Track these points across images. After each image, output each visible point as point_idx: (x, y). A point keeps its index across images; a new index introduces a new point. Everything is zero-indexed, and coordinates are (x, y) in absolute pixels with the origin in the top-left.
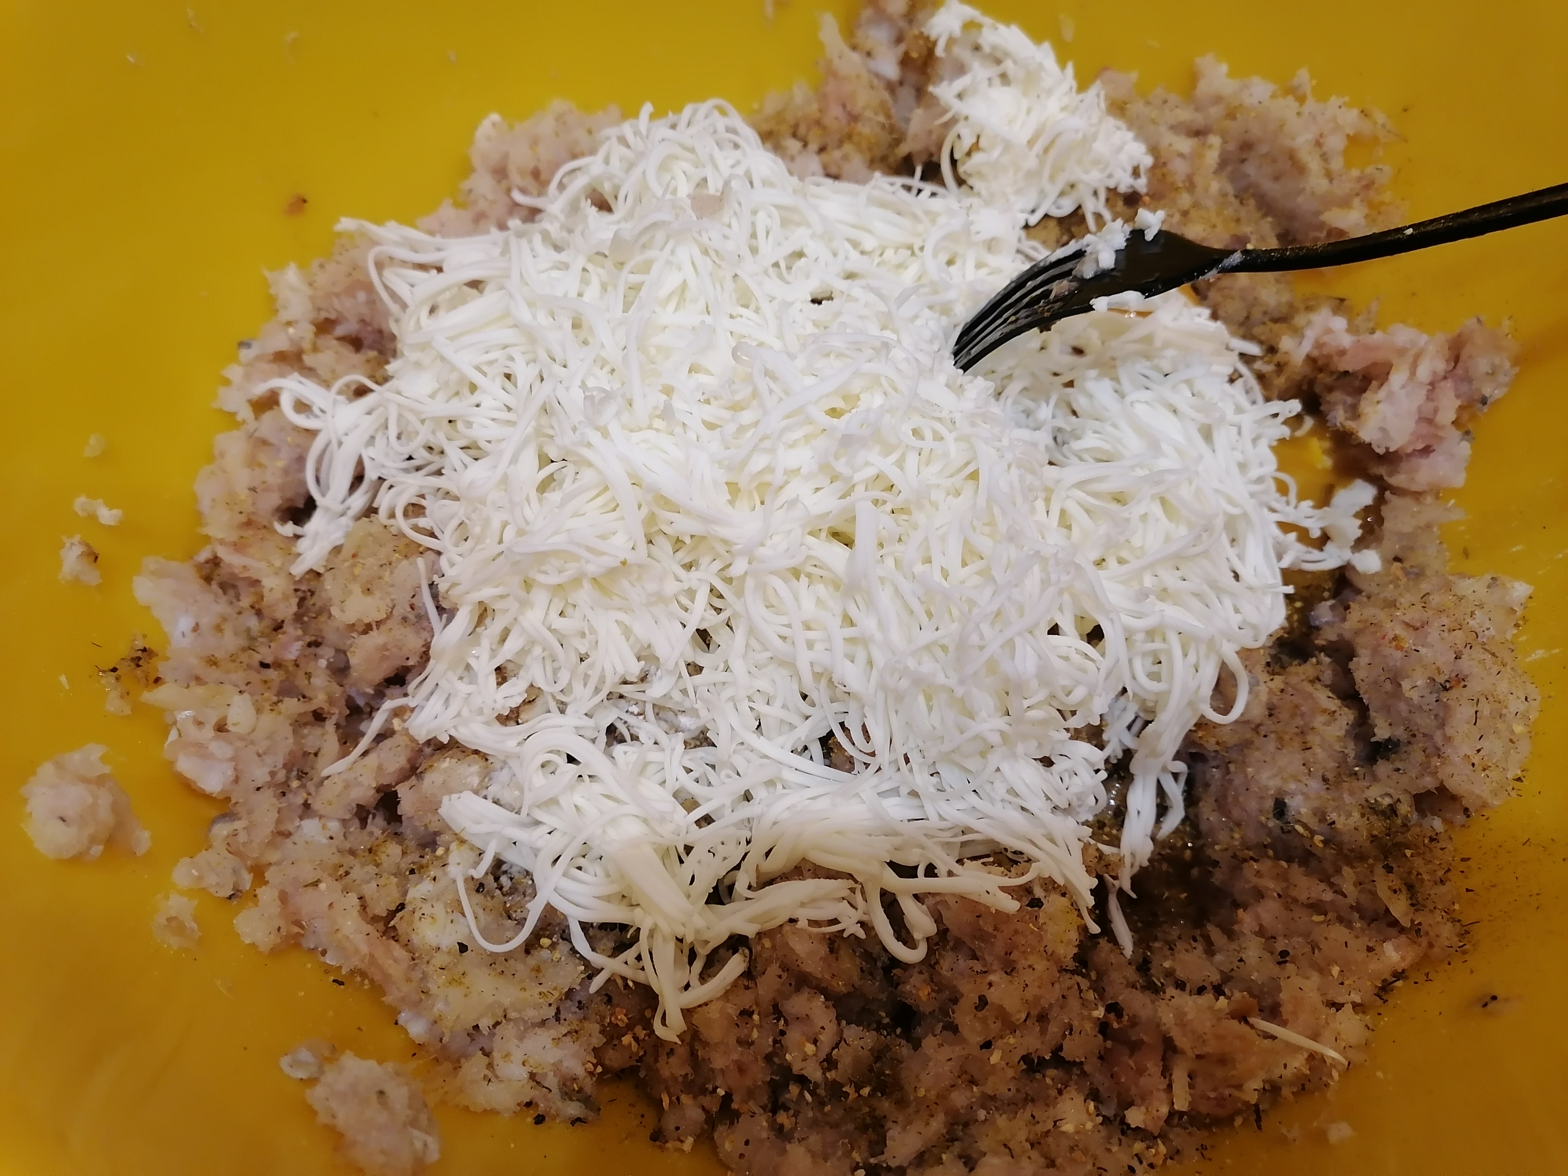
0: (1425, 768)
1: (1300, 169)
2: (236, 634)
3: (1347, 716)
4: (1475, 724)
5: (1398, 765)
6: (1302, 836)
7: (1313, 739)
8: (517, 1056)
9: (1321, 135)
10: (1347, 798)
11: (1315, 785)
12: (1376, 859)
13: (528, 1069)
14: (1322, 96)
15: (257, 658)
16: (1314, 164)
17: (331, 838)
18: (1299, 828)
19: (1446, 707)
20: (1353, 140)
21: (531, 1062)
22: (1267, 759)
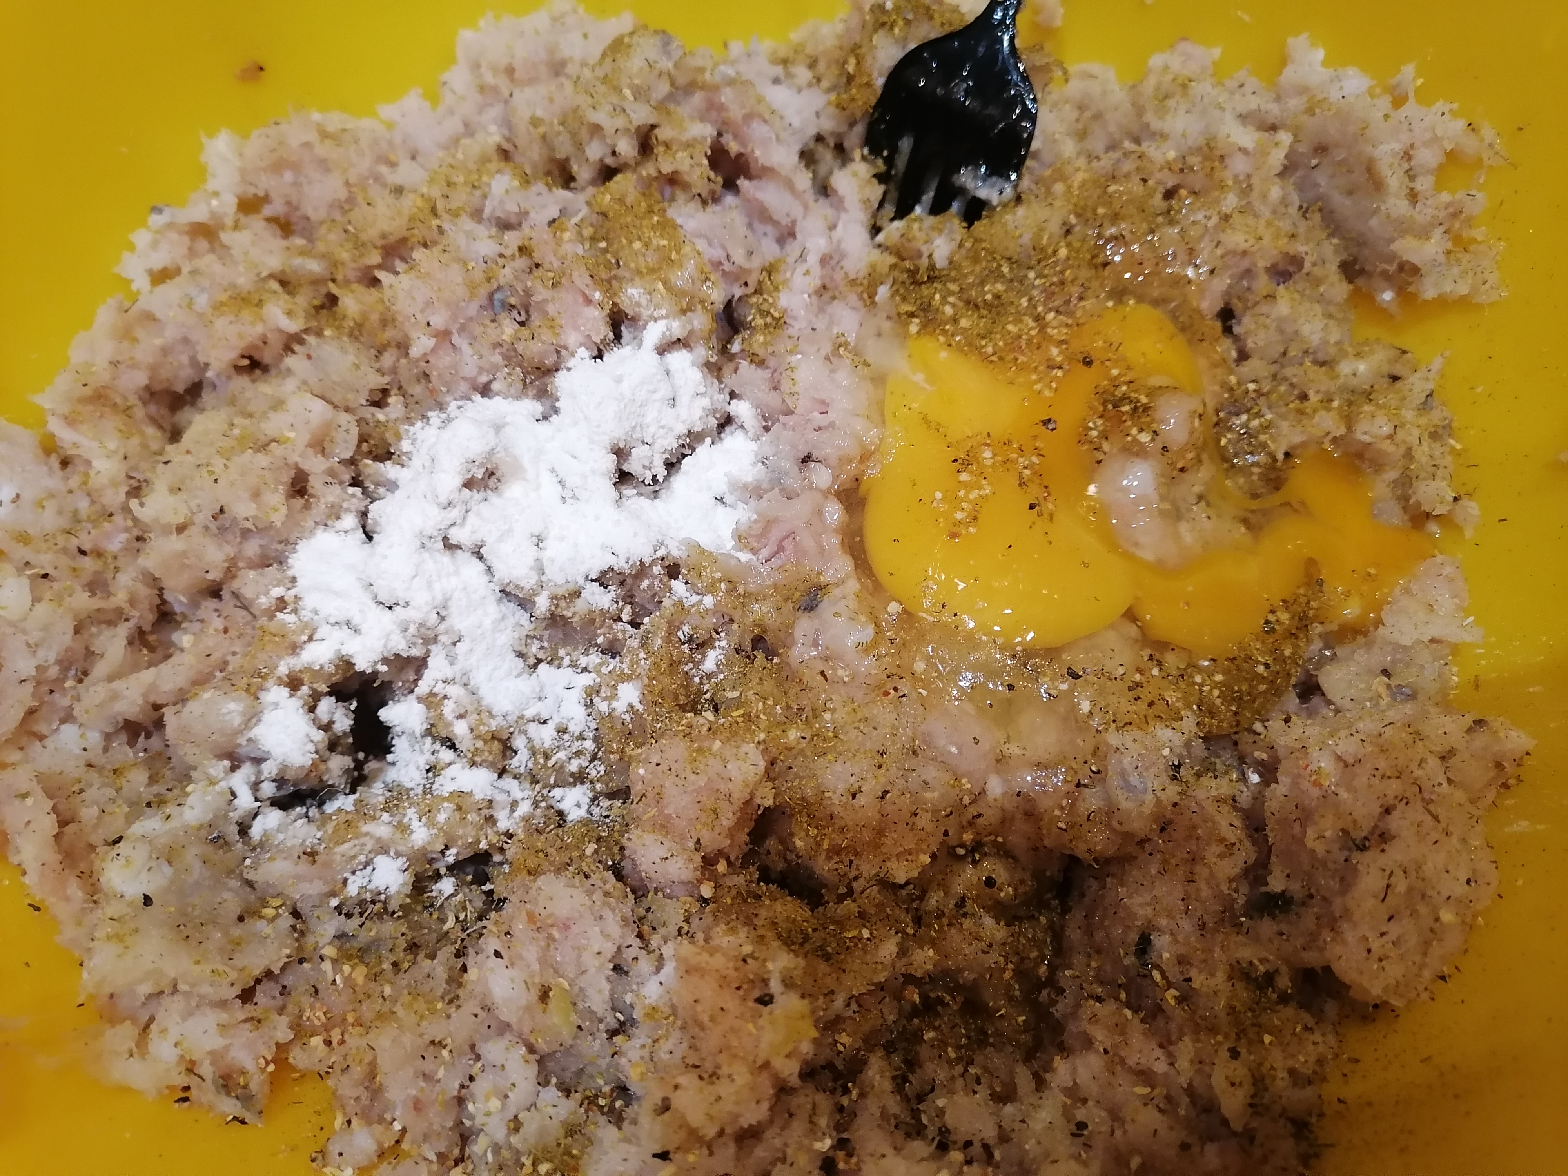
0: (1314, 937)
1: (1377, 185)
2: (60, 513)
3: (1246, 853)
4: (1383, 900)
5: (1284, 927)
6: (1157, 984)
7: (1202, 872)
8: (174, 1035)
9: (1412, 146)
10: (1218, 953)
11: (1187, 925)
12: (1226, 1037)
13: (179, 1051)
14: (1425, 97)
15: (74, 543)
16: (1394, 181)
17: (85, 749)
18: (1156, 975)
19: (1355, 870)
20: (1452, 157)
21: (185, 1045)
22: (1145, 883)
